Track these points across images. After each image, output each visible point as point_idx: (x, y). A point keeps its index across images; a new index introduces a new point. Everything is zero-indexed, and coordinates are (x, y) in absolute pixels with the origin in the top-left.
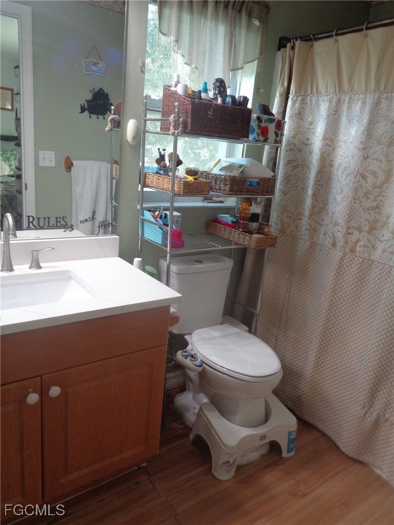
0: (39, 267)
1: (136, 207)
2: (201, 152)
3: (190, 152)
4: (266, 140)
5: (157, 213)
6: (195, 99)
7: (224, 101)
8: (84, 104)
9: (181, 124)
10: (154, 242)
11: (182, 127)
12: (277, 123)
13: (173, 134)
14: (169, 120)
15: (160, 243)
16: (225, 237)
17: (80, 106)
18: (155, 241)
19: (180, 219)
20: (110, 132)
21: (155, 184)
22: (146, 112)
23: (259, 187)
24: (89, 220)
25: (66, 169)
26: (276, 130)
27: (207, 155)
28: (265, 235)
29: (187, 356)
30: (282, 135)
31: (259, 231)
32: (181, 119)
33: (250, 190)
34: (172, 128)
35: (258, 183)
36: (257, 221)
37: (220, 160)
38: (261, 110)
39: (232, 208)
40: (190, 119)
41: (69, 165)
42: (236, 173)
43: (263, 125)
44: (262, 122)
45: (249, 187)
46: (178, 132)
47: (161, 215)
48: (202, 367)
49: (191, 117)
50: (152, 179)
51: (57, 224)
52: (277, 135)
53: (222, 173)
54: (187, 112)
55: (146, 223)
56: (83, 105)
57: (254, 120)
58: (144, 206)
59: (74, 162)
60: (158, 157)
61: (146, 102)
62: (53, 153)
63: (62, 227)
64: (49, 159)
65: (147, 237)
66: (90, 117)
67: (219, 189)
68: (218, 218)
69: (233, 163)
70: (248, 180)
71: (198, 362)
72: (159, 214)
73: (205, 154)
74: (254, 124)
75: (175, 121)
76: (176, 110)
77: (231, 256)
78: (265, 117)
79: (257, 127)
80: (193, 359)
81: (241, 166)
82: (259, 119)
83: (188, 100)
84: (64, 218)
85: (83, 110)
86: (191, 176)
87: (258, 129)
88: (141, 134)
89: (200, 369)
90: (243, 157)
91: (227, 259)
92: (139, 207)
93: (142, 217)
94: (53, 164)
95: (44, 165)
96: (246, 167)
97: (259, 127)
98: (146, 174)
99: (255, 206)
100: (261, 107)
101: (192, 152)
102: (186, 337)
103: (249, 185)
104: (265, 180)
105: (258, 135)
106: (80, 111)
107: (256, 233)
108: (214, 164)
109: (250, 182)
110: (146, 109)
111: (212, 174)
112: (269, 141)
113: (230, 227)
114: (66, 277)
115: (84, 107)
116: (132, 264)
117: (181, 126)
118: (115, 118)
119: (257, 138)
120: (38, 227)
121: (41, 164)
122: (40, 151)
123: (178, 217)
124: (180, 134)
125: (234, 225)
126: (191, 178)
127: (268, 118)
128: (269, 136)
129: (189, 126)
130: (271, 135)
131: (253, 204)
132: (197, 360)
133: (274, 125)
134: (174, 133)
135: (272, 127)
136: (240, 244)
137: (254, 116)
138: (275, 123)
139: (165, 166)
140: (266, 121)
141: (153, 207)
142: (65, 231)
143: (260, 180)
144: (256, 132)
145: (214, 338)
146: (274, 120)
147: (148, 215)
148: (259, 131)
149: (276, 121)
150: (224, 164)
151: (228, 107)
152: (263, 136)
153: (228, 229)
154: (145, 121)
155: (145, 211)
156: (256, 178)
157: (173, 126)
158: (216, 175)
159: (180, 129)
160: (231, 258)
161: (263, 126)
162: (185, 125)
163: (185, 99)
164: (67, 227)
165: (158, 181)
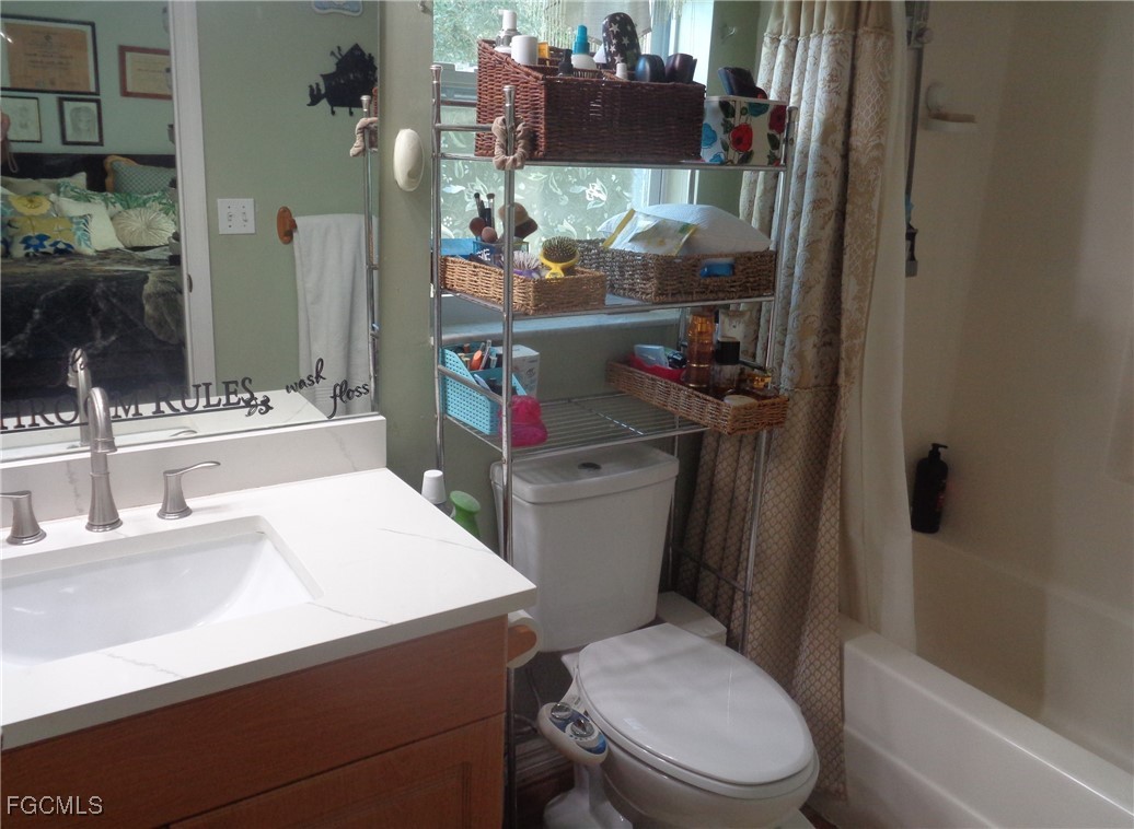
0: (185, 511)
1: (427, 341)
2: (587, 192)
3: (559, 192)
4: (746, 159)
5: (477, 355)
6: (555, 72)
7: (631, 70)
8: (317, 85)
9: (522, 138)
10: (472, 428)
11: (523, 147)
12: (772, 114)
13: (502, 165)
14: (490, 129)
15: (487, 432)
16: (655, 402)
17: (308, 91)
18: (474, 425)
19: (536, 366)
20: (361, 157)
21: (467, 286)
22: (438, 108)
23: (733, 278)
24: (307, 382)
25: (281, 238)
26: (771, 132)
27: (604, 197)
28: (758, 397)
29: (566, 721)
30: (790, 141)
31: (741, 386)
32: (520, 127)
33: (711, 288)
34: (497, 150)
35: (732, 266)
36: (735, 360)
37: (632, 212)
38: (729, 83)
39: (672, 325)
40: (542, 126)
41: (288, 228)
42: (672, 248)
43: (738, 121)
44: (733, 116)
45: (708, 281)
46: (514, 161)
47: (489, 360)
48: (605, 754)
49: (546, 119)
50: (460, 273)
51: (228, 399)
52: (775, 144)
53: (637, 249)
54: (535, 107)
55: (451, 383)
56: (315, 87)
57: (714, 111)
58: (444, 337)
59: (299, 221)
60: (477, 215)
61: (438, 85)
62: (249, 203)
63: (242, 404)
64: (240, 216)
65: (456, 416)
66: (333, 113)
67: (630, 290)
68: (636, 353)
69: (665, 220)
70: (705, 262)
71: (593, 739)
72: (482, 357)
73: (597, 195)
74: (712, 120)
75: (505, 133)
76: (507, 105)
77: (673, 450)
78: (743, 101)
79: (722, 128)
80: (580, 731)
81: (685, 228)
82: (725, 107)
83: (537, 78)
84: (247, 381)
85: (315, 99)
86: (556, 261)
87: (726, 132)
88: (428, 165)
89: (601, 757)
90: (691, 201)
91: (664, 455)
92: (432, 341)
93: (441, 367)
94: (250, 228)
95: (230, 231)
96: (697, 229)
97: (727, 127)
98: (446, 260)
99: (727, 320)
100: (731, 75)
101: (565, 193)
102: (566, 659)
103: (709, 275)
104: (750, 259)
105: (726, 148)
106: (309, 101)
107: (731, 394)
108: (619, 222)
109: (709, 266)
110: (439, 103)
111: (613, 252)
112: (754, 160)
113: (665, 377)
114: (249, 532)
115: (319, 90)
116: (418, 487)
117: (522, 142)
118: (371, 123)
119: (722, 156)
120: (183, 410)
121: (223, 229)
122: (219, 200)
123: (532, 360)
124: (519, 164)
125: (677, 372)
126: (555, 271)
127: (750, 104)
128: (754, 147)
129: (542, 142)
130: (760, 145)
131: (721, 317)
132: (590, 734)
133: (765, 119)
134: (504, 162)
135: (760, 126)
136: (694, 423)
137: (713, 100)
138: (768, 114)
139: (493, 238)
140: (744, 111)
141: (470, 340)
142: (249, 414)
143: (736, 259)
144: (719, 143)
145: (636, 667)
146: (766, 107)
147: (455, 363)
148: (727, 138)
149: (770, 110)
150: (643, 224)
151: (643, 86)
152: (738, 150)
153: (661, 383)
154: (439, 131)
155: (447, 351)
156: (726, 256)
157: (502, 146)
158: (622, 253)
159: (520, 150)
160: (673, 454)
161: (737, 125)
162: (531, 138)
163: (528, 75)
164: (253, 403)
165: (475, 278)
